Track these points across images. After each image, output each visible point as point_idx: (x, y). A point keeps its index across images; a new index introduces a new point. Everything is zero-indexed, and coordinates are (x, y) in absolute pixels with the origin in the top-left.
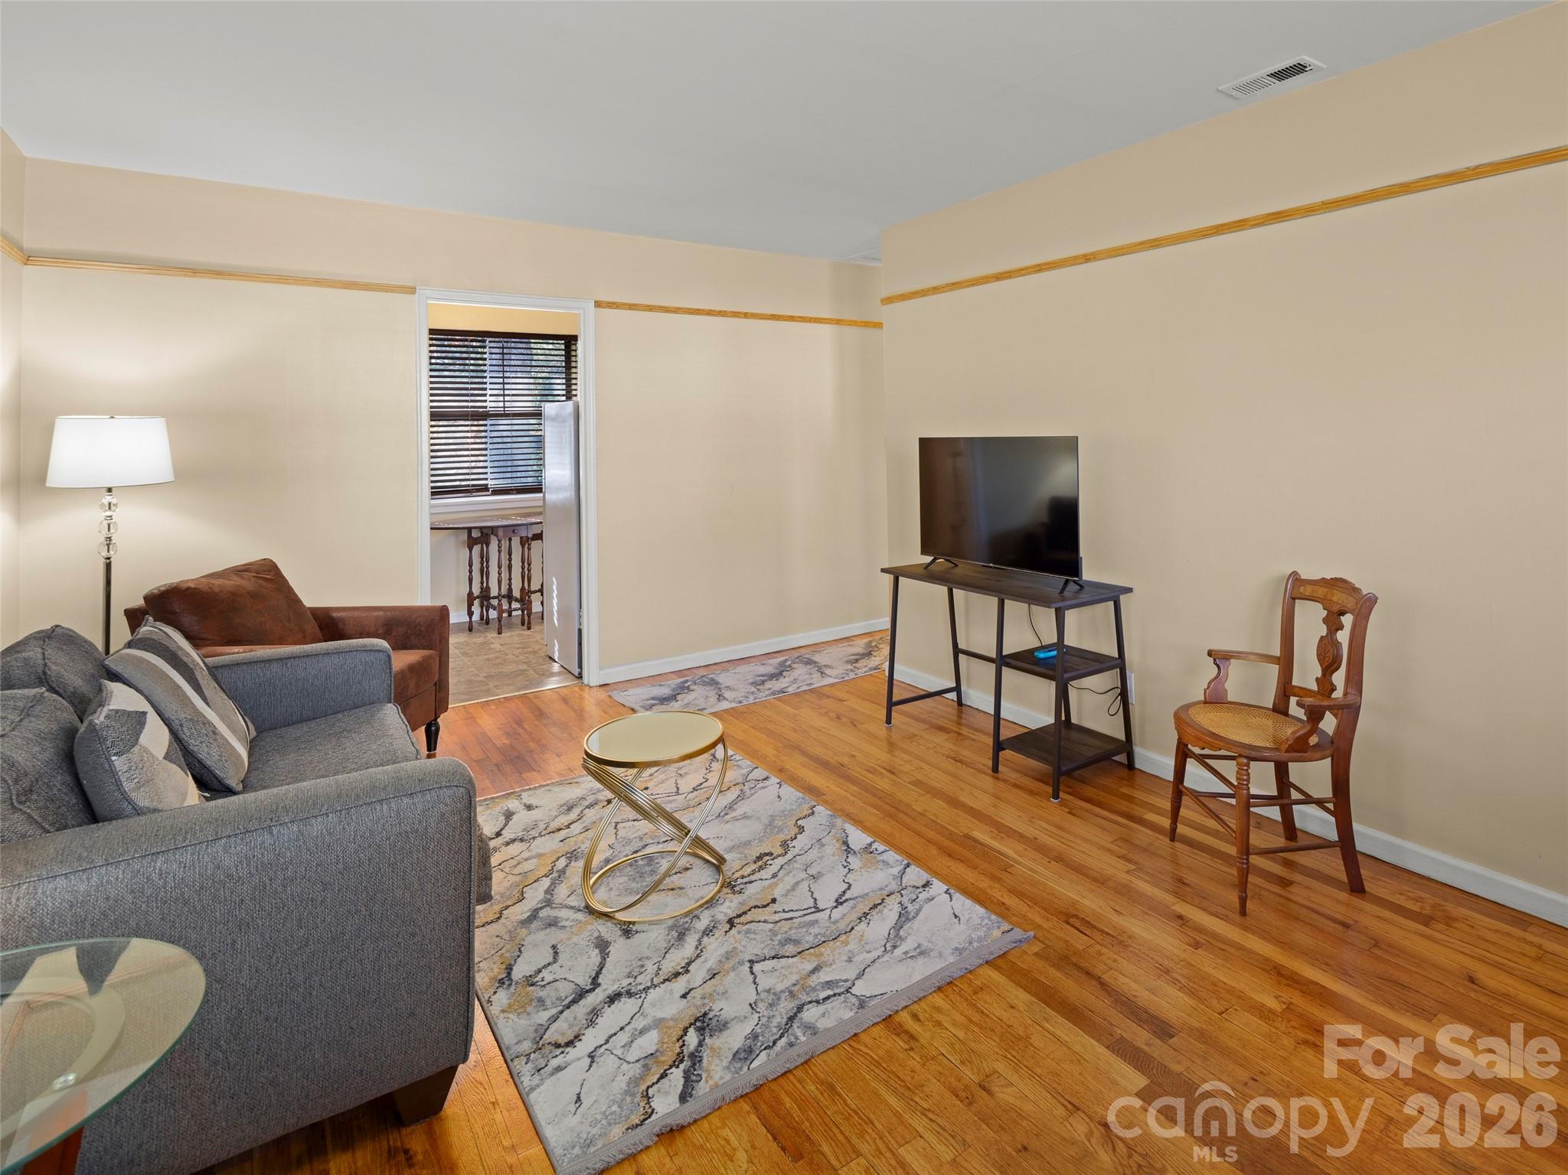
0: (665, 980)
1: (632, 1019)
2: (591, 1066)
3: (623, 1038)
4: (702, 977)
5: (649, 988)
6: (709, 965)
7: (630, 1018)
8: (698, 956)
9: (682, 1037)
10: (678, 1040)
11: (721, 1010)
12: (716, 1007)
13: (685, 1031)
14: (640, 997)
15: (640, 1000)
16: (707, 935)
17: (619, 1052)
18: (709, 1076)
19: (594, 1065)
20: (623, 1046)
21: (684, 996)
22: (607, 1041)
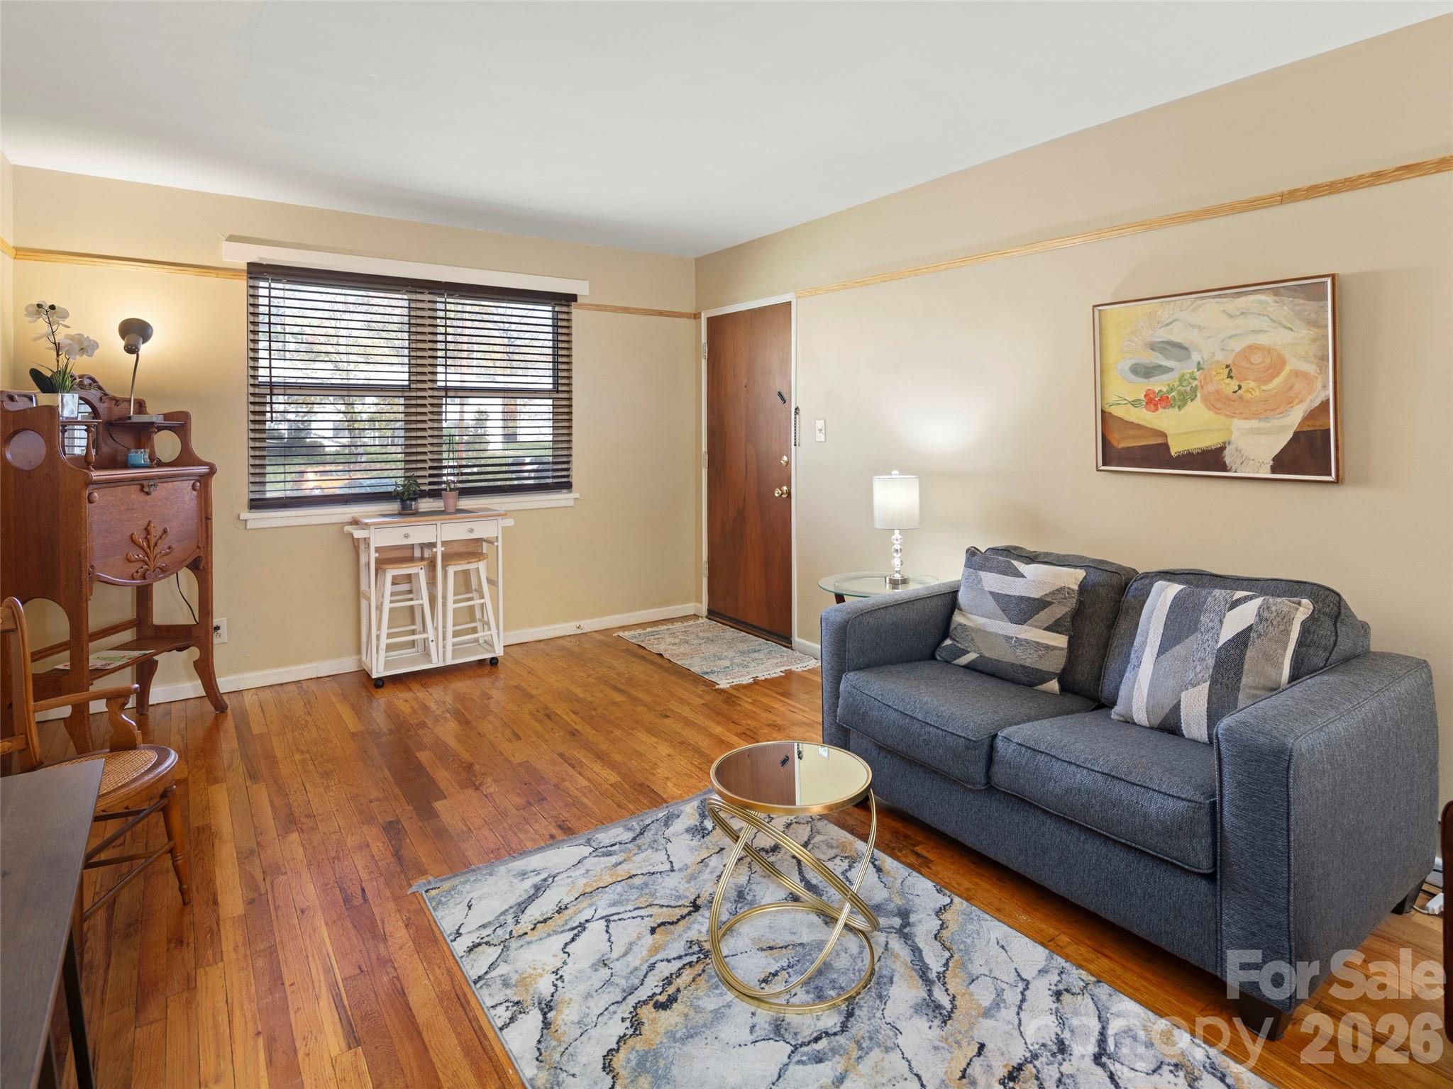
11: (692, 840)
12: (695, 842)
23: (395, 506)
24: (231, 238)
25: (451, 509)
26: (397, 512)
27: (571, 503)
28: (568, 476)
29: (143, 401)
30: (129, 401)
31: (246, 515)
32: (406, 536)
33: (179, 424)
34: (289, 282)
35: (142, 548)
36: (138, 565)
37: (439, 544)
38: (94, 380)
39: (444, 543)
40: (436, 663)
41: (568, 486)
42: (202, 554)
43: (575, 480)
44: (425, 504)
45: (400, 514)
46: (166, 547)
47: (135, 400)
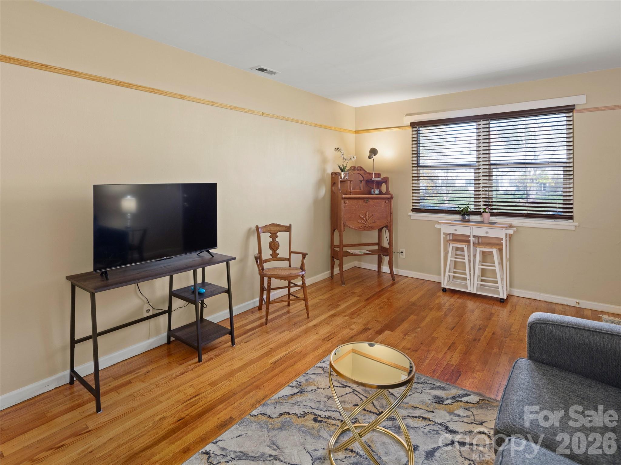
0: (430, 421)
1: (456, 421)
2: (485, 422)
3: (465, 420)
4: (418, 411)
5: (438, 424)
6: (411, 411)
7: (457, 422)
8: (409, 416)
9: (450, 404)
10: (452, 404)
11: (429, 400)
12: (429, 402)
13: (447, 404)
14: (445, 424)
15: (446, 423)
16: (394, 418)
17: (472, 418)
18: (457, 392)
19: (483, 421)
20: (469, 417)
21: (433, 412)
22: (472, 423)
23: (458, 217)
24: (407, 115)
25: (486, 221)
26: (460, 220)
27: (573, 228)
28: (572, 212)
29: (380, 174)
30: (373, 173)
31: (411, 214)
32: (456, 230)
33: (385, 181)
34: (425, 127)
35: (364, 219)
36: (362, 225)
37: (472, 236)
38: (362, 168)
39: (474, 236)
40: (469, 290)
41: (571, 218)
42: (388, 225)
43: (575, 215)
44: (473, 218)
45: (462, 221)
46: (373, 220)
47: (374, 173)
